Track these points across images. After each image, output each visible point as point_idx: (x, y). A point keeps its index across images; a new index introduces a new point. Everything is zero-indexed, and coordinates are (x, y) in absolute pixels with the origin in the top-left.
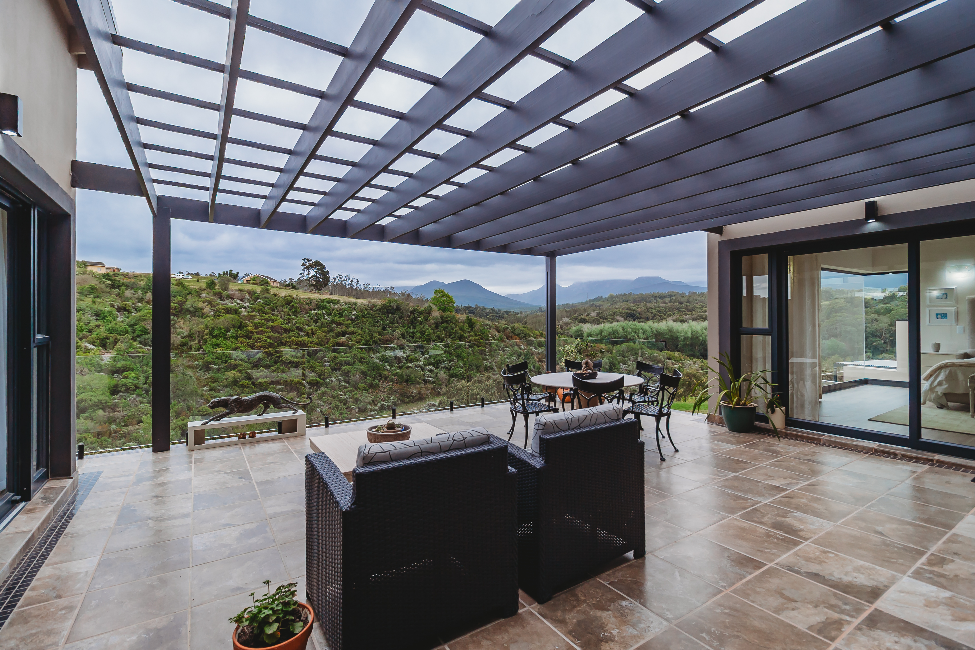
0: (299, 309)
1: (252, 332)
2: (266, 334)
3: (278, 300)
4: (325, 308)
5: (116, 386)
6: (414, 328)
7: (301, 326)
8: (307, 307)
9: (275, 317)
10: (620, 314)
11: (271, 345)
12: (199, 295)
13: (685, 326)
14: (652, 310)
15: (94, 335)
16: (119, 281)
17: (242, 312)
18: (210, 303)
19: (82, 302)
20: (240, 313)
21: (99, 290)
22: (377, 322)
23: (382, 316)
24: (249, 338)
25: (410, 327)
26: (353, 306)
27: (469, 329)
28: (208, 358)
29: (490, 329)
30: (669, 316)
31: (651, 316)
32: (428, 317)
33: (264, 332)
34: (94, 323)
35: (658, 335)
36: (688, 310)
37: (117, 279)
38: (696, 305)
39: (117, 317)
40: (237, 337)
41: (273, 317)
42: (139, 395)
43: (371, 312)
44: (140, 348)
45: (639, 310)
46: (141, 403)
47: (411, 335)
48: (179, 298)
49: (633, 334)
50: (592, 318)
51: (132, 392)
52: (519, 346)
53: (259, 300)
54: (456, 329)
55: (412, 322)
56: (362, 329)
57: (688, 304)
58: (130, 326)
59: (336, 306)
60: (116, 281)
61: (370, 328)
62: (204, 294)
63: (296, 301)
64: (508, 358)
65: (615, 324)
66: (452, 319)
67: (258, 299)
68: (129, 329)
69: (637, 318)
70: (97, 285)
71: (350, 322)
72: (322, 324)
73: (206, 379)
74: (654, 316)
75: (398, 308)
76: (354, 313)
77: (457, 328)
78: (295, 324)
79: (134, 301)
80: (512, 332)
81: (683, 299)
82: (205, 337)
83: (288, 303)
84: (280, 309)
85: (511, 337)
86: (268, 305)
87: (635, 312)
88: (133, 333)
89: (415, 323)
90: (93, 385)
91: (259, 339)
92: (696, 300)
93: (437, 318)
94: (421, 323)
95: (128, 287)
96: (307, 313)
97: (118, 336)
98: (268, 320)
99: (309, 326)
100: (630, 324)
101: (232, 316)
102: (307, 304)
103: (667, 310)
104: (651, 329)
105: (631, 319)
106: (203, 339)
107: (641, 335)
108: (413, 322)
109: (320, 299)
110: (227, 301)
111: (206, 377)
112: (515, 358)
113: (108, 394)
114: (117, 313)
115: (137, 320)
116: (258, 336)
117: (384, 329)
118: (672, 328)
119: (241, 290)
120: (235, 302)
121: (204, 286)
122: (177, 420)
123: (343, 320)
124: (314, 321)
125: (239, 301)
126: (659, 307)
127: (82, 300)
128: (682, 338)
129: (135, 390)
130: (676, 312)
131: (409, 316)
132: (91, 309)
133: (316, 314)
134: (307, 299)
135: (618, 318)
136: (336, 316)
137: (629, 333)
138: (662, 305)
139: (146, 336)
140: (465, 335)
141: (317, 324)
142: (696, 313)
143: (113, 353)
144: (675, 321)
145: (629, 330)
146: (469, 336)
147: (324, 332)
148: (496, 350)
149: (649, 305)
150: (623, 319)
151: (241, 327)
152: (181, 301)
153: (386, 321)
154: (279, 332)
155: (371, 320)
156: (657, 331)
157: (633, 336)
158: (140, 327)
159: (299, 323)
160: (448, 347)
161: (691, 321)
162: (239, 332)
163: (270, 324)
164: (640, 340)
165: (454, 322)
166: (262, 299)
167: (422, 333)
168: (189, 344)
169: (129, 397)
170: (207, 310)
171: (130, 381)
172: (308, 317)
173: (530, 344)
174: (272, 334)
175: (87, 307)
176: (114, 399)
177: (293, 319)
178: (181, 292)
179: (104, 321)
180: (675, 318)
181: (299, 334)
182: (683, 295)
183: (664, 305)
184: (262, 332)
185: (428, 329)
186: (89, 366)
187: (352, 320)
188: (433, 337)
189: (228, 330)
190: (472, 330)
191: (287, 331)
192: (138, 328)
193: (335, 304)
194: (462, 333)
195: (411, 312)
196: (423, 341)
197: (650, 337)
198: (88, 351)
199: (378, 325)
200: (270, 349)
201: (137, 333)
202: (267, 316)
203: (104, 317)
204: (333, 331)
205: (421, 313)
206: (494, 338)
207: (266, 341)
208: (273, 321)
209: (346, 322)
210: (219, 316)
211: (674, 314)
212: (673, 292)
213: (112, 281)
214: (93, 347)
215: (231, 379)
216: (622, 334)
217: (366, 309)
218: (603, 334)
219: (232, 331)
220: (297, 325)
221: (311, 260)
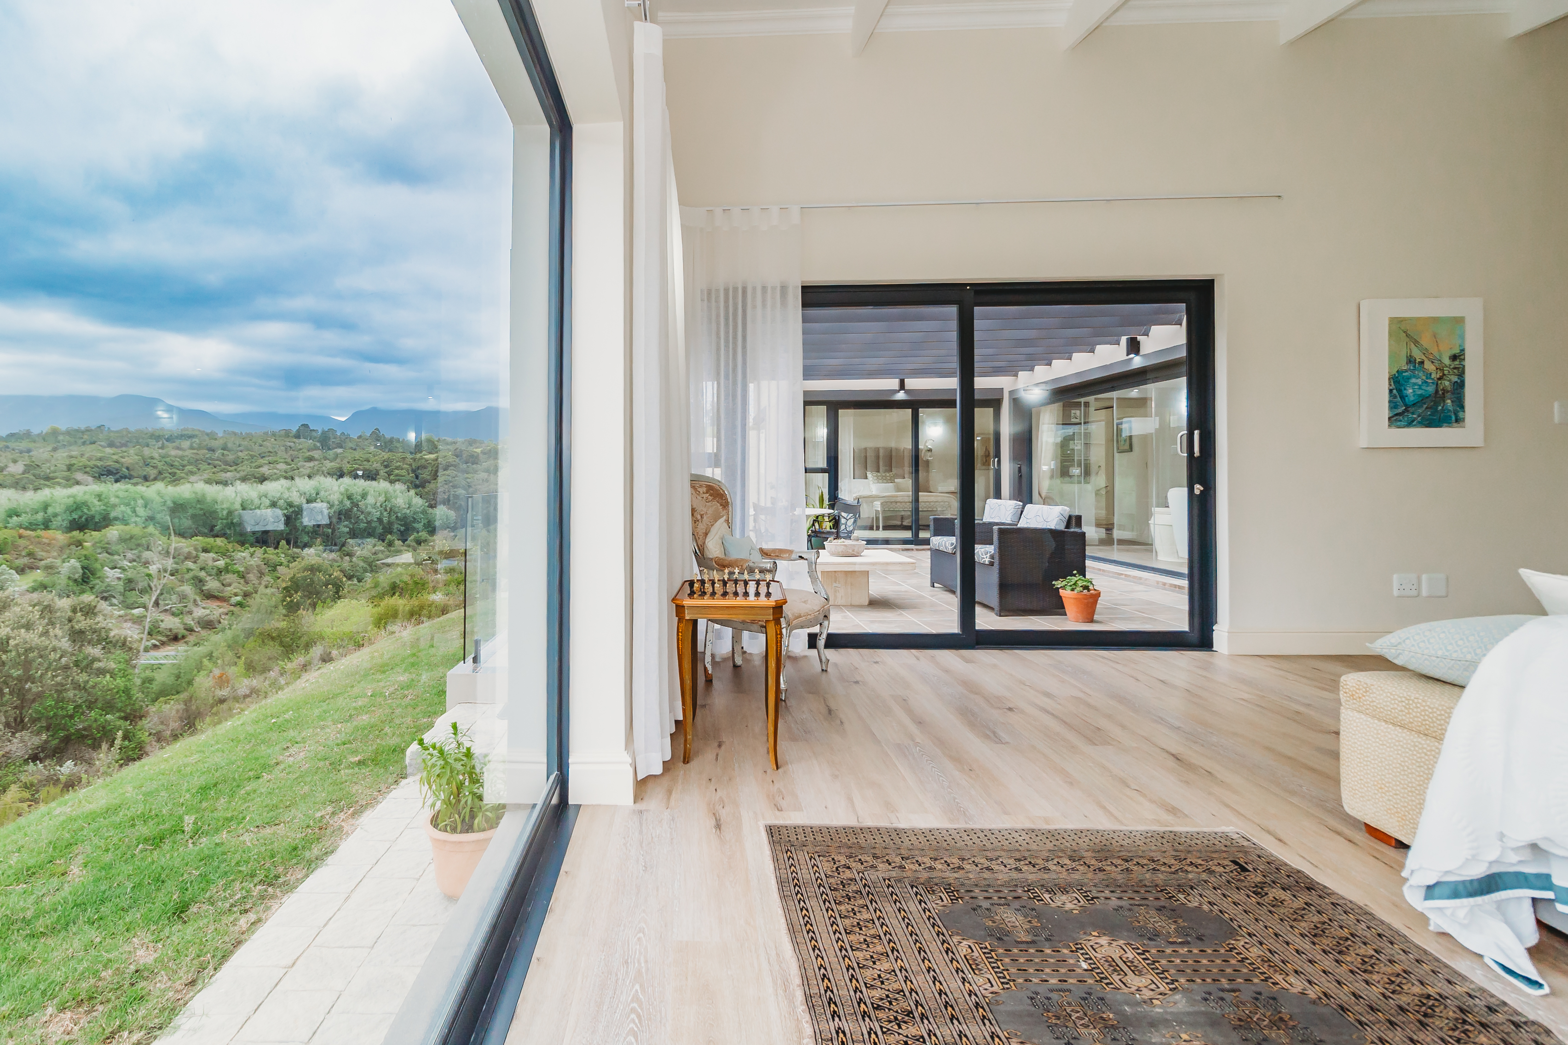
10: (84, 469)
13: (229, 491)
14: (155, 461)
30: (192, 473)
31: (153, 473)
35: (178, 508)
36: (226, 463)
38: (240, 454)
45: (127, 461)
50: (13, 476)
57: (225, 452)
65: (76, 490)
69: (125, 477)
74: (160, 473)
81: (214, 444)
87: (117, 465)
92: (239, 446)
100: (113, 490)
103: (185, 462)
104: (162, 497)
105: (111, 478)
107: (141, 511)
118: (204, 495)
126: (168, 456)
128: (225, 513)
130: (204, 466)
135: (79, 476)
137: (114, 506)
138: (173, 453)
142: (245, 469)
144: (208, 482)
145: (113, 500)
149: (147, 452)
150: (90, 479)
156: (174, 503)
161: (238, 482)
164: (138, 519)
180: (206, 476)
182: (212, 436)
183: (180, 453)
197: (160, 511)
211: (199, 469)
212: (193, 430)
216: (98, 509)
218: (50, 510)
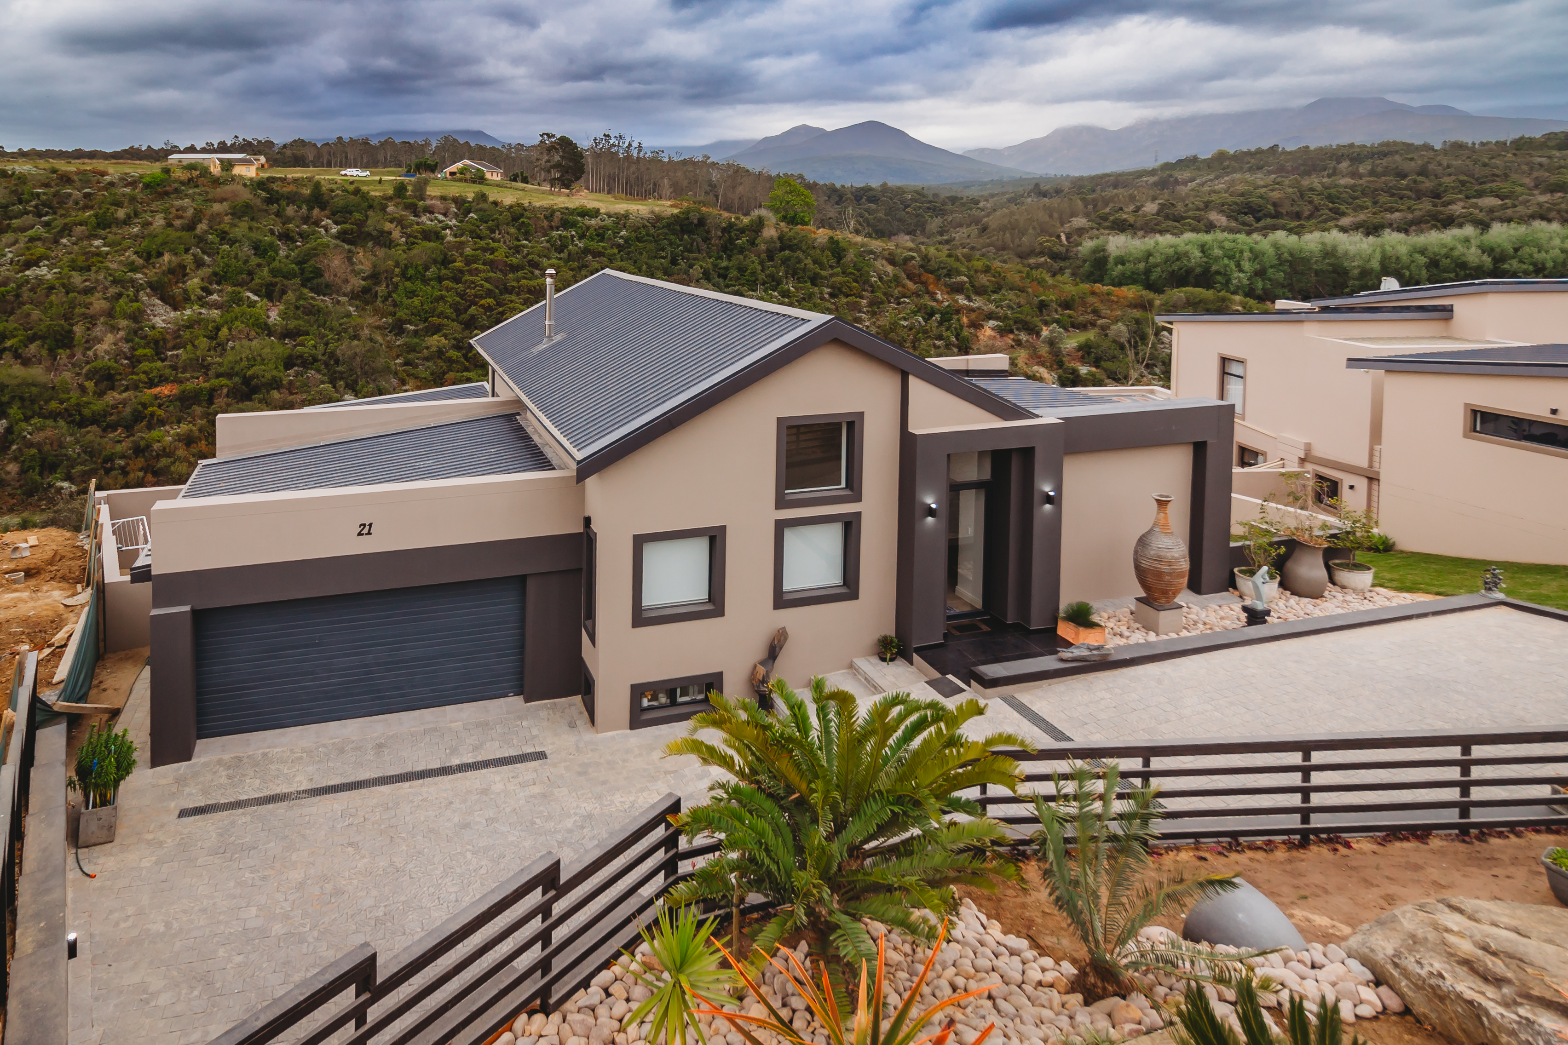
0: (532, 228)
1: (461, 272)
2: (482, 275)
3: (501, 213)
4: (574, 225)
5: (290, 357)
6: (729, 258)
7: (536, 258)
8: (546, 223)
9: (496, 244)
10: (1221, 207)
11: (489, 293)
12: (384, 208)
15: (258, 281)
17: (446, 235)
18: (400, 222)
19: (237, 229)
20: (443, 238)
21: (255, 208)
22: (663, 249)
23: (672, 237)
24: (457, 280)
25: (721, 258)
26: (621, 219)
27: (833, 262)
28: (402, 314)
29: (875, 259)
32: (756, 238)
33: (480, 271)
34: (254, 260)
39: (279, 250)
40: (440, 279)
41: (493, 245)
42: (318, 371)
43: (652, 231)
44: (313, 298)
47: (722, 271)
48: (357, 215)
49: (1226, 261)
51: (310, 366)
52: (932, 296)
53: (471, 215)
54: (806, 261)
55: (725, 249)
56: (635, 262)
58: (296, 264)
59: (593, 222)
60: (274, 191)
61: (650, 261)
62: (391, 209)
63: (527, 214)
64: (905, 319)
66: (801, 241)
67: (469, 212)
69: (1269, 215)
70: (250, 200)
71: (616, 251)
72: (569, 254)
73: (398, 346)
75: (702, 222)
76: (623, 233)
77: (809, 261)
78: (528, 255)
80: (922, 266)
82: (395, 279)
83: (515, 218)
84: (504, 228)
85: (920, 275)
86: (486, 222)
88: (303, 274)
89: (731, 250)
90: (263, 355)
91: (473, 282)
93: (771, 241)
94: (741, 250)
96: (545, 235)
98: (484, 250)
99: (549, 259)
101: (432, 244)
102: (546, 217)
106: (393, 283)
108: (728, 248)
109: (567, 208)
110: (424, 219)
111: (398, 343)
112: (920, 319)
113: (281, 368)
114: (279, 242)
115: (306, 256)
116: (471, 278)
117: (674, 262)
119: (443, 198)
120: (436, 218)
121: (391, 192)
123: (603, 247)
124: (556, 250)
125: (441, 217)
127: (236, 226)
129: (312, 364)
131: (720, 238)
133: (560, 235)
134: (547, 209)
136: (593, 240)
139: (319, 281)
140: (823, 273)
141: (562, 255)
143: (281, 306)
146: (831, 276)
147: (572, 270)
148: (882, 303)
151: (446, 262)
152: (359, 220)
153: (678, 246)
154: (501, 271)
155: (652, 246)
157: (1226, 266)
159: (532, 253)
160: (788, 297)
162: (444, 271)
163: (488, 256)
165: (804, 248)
166: (475, 212)
167: (742, 270)
168: (374, 290)
169: (306, 373)
170: (396, 234)
172: (548, 242)
173: (958, 289)
174: (492, 274)
175: (243, 236)
176: (289, 375)
177: (524, 246)
181: (532, 273)
184: (477, 272)
185: (753, 262)
187: (619, 246)
188: (762, 276)
189: (427, 268)
190: (838, 262)
191: (514, 268)
192: (308, 267)
193: (591, 217)
194: (818, 270)
195: (724, 230)
196: (743, 285)
197: (1271, 267)
198: (252, 304)
199: (663, 254)
200: (489, 300)
201: (308, 275)
202: (482, 243)
204: (587, 266)
205: (742, 231)
206: (880, 279)
207: (482, 286)
208: (493, 251)
209: (610, 251)
210: (413, 243)
213: (268, 192)
214: (256, 298)
215: (434, 349)
217: (644, 226)
218: (1152, 260)
219: (433, 269)
220: (530, 257)
221: (553, 136)
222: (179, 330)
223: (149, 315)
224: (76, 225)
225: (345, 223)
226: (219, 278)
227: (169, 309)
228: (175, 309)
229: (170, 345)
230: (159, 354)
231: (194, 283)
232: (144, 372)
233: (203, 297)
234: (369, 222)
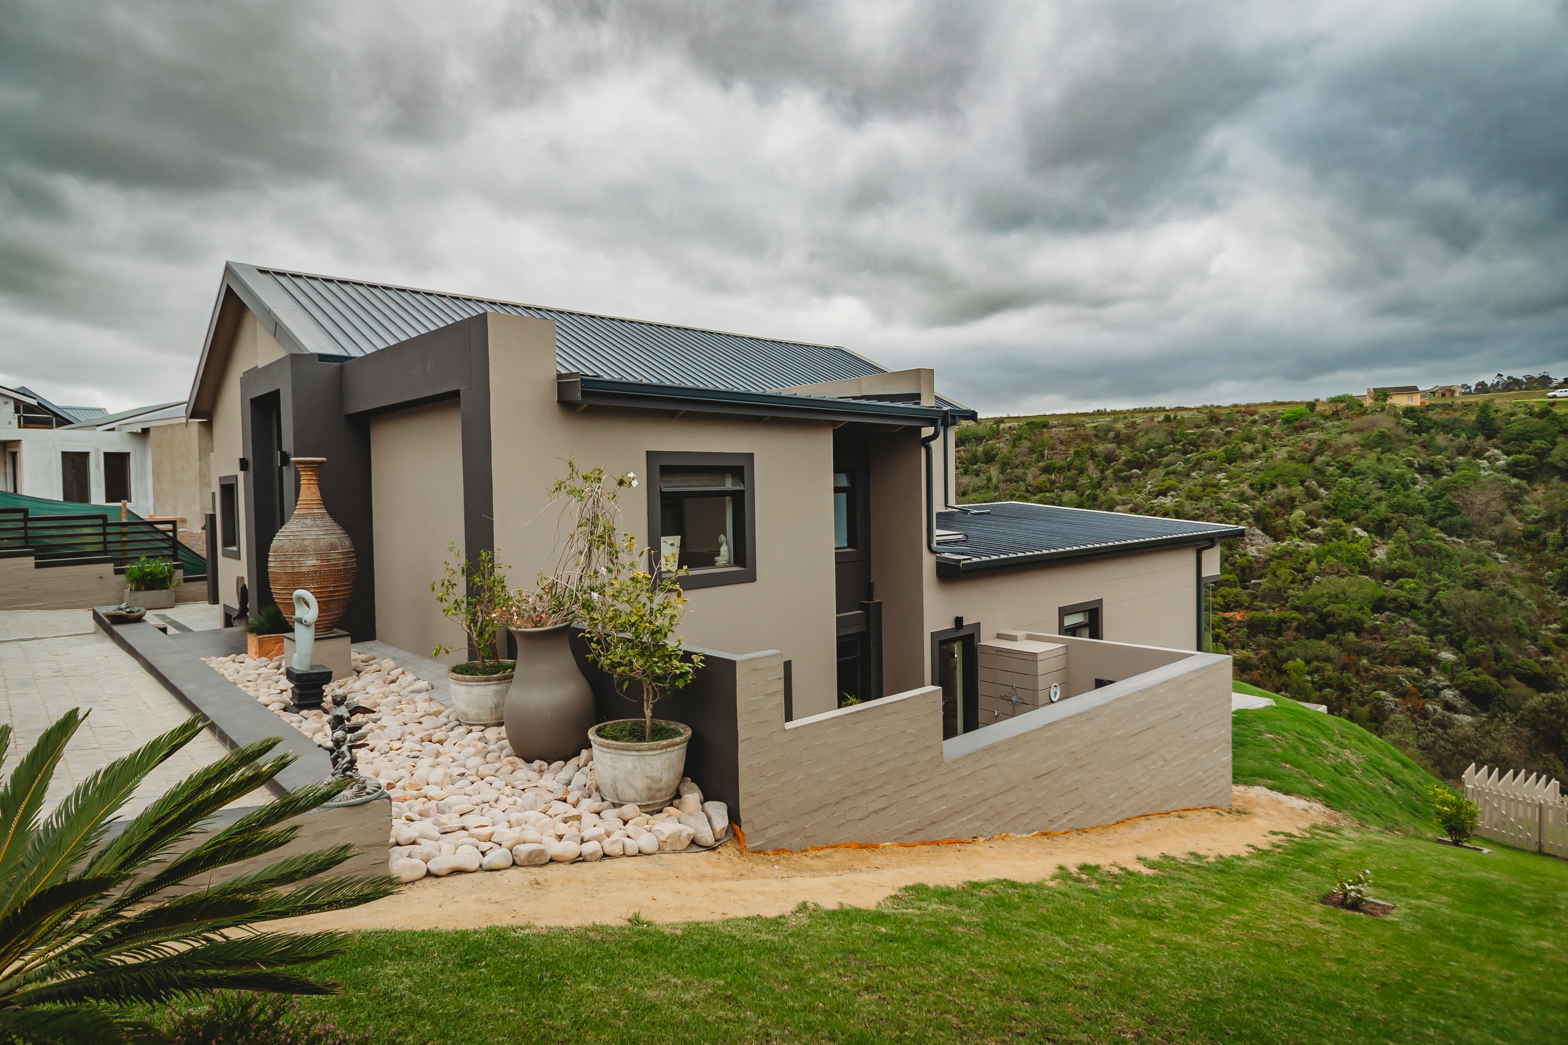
5: (1382, 599)
15: (1370, 515)
16: (1430, 419)
19: (1362, 461)
21: (1393, 438)
34: (1375, 494)
37: (1431, 414)
39: (1415, 483)
42: (1416, 620)
44: (1441, 539)
46: (1415, 632)
48: (1539, 443)
51: (1405, 613)
58: (1431, 499)
60: (1425, 419)
68: (1427, 505)
70: (1389, 430)
73: (1562, 608)
79: (1449, 454)
88: (1435, 511)
90: (1348, 593)
95: (1446, 428)
97: (1405, 517)
113: (1368, 610)
114: (1417, 476)
115: (1443, 490)
122: (1467, 672)
127: (1363, 457)
129: (1409, 610)
132: (1374, 471)
139: (1454, 519)
143: (1392, 544)
152: (1541, 448)
158: (1444, 502)
168: (1543, 536)
169: (1399, 619)
171: (1404, 593)
175: (1368, 468)
178: (1544, 429)
179: (1389, 492)
186: (1351, 564)
192: (1442, 503)
198: (1356, 539)
201: (1440, 512)
203: (1392, 484)
214: (1363, 533)
222: (1270, 560)
223: (1246, 544)
224: (1206, 459)
225: (1520, 453)
226: (1331, 511)
227: (1268, 539)
228: (1276, 540)
229: (1257, 574)
230: (1243, 582)
231: (1298, 514)
232: (1223, 596)
233: (1306, 530)
234: (1555, 452)
